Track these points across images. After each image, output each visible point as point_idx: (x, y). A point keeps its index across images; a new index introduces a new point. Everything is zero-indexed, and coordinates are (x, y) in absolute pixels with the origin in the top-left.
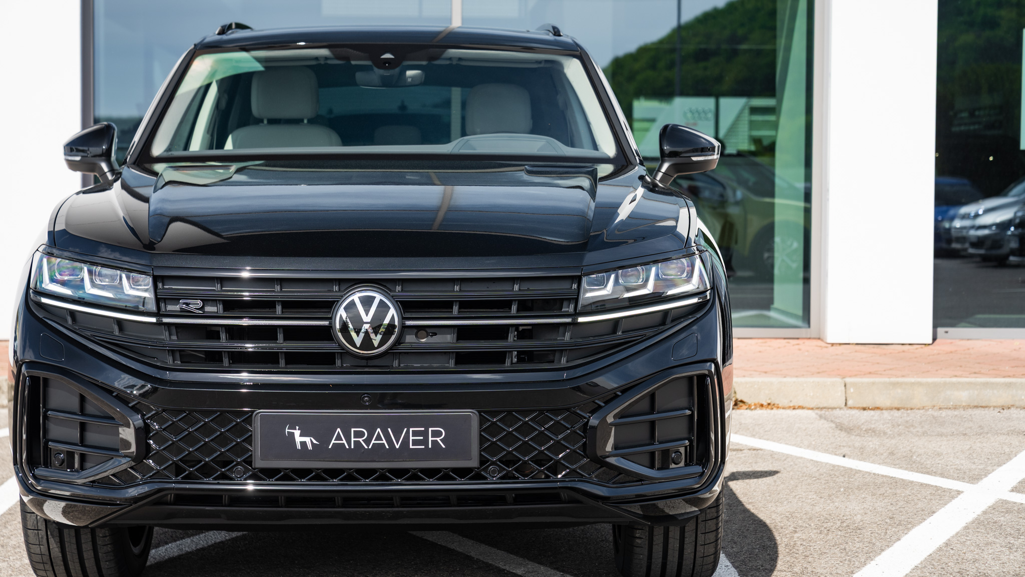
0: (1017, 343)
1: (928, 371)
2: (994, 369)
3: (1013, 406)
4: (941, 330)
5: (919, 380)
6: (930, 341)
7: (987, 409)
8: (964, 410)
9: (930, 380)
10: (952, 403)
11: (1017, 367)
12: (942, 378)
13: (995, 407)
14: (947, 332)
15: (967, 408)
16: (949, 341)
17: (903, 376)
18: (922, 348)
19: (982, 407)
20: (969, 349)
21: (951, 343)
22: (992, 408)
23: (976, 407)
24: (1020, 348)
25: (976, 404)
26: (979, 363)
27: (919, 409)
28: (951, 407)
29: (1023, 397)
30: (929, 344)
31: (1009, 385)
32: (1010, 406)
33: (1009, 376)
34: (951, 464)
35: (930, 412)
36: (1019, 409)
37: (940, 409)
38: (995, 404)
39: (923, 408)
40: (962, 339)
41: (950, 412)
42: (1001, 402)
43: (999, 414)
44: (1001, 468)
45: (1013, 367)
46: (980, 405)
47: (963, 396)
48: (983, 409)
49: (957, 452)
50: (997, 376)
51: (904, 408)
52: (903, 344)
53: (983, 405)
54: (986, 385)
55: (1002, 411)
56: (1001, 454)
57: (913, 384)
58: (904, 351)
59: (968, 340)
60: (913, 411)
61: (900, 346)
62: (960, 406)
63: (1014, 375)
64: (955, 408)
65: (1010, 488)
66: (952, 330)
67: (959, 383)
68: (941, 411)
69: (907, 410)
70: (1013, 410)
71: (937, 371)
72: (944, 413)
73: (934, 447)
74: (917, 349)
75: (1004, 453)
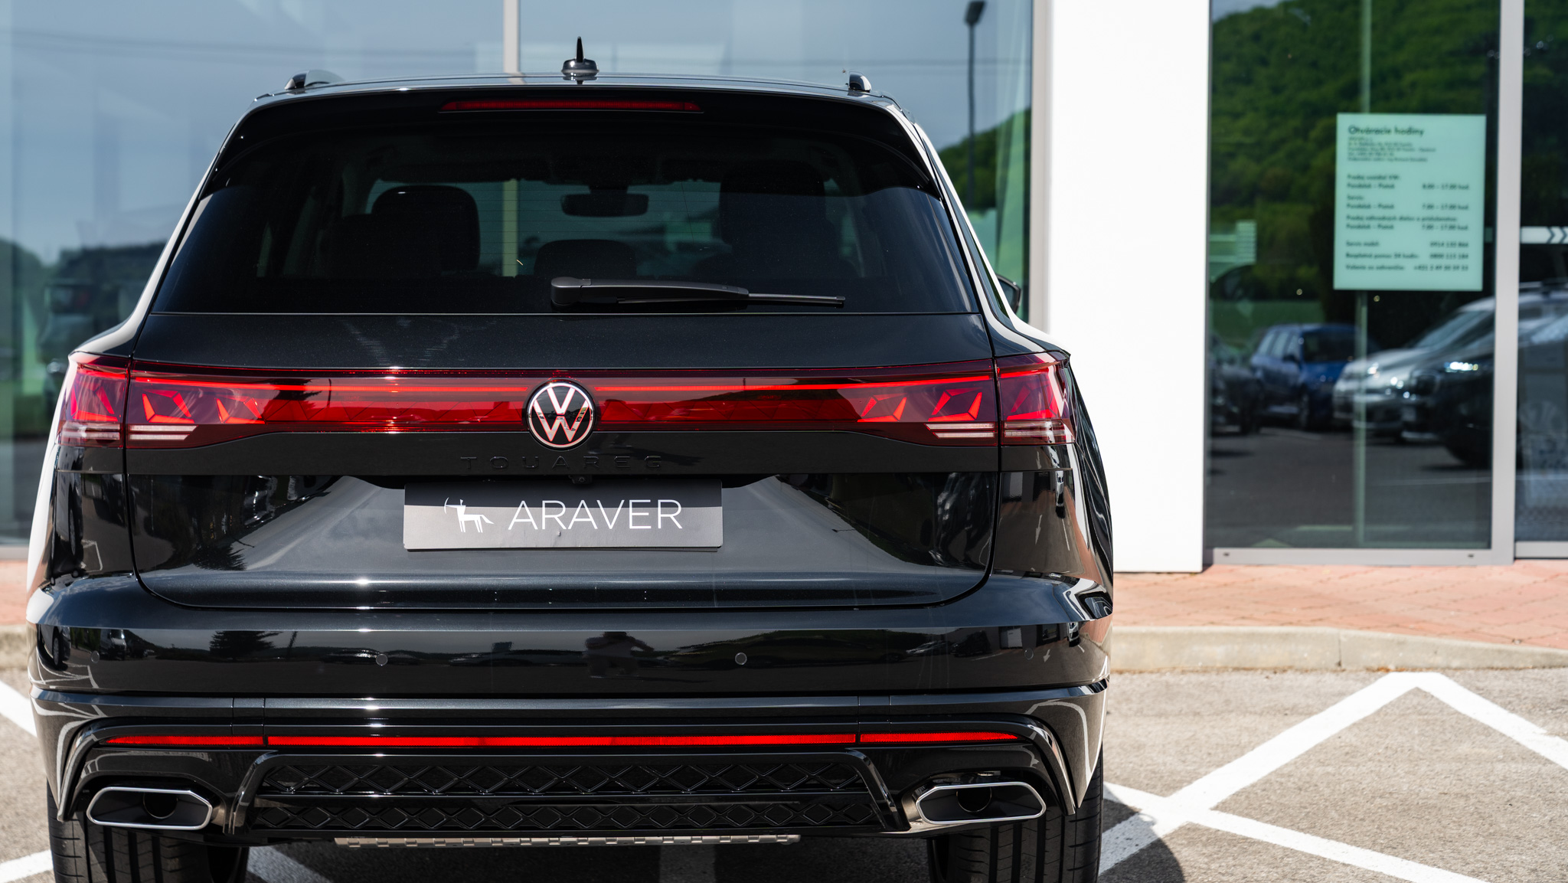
0: (1326, 571)
1: (1175, 615)
2: (1274, 612)
3: (1291, 667)
4: (1218, 552)
5: (1153, 629)
6: (1199, 567)
7: (1251, 672)
8: (1217, 674)
9: (1170, 629)
10: (1200, 664)
11: (1310, 608)
12: (1191, 625)
13: (1264, 669)
14: (1227, 555)
15: (1223, 671)
16: (1230, 567)
17: (1135, 623)
18: (1184, 578)
19: (1245, 669)
20: (1253, 580)
21: (1231, 571)
22: (1259, 672)
23: (1237, 669)
24: (1329, 579)
25: (1236, 665)
26: (1256, 602)
27: (1152, 672)
28: (1199, 669)
29: (1306, 655)
30: (1196, 573)
31: (1285, 637)
32: (1286, 668)
33: (1291, 624)
34: (1149, 762)
35: (1169, 678)
36: (1298, 673)
37: (1183, 672)
38: (1264, 665)
39: (1159, 671)
40: (1249, 565)
41: (1194, 678)
42: (1273, 662)
43: (1265, 680)
44: (1220, 770)
45: (1304, 608)
46: (1243, 666)
47: (1218, 653)
48: (1245, 672)
49: (1169, 743)
50: (1273, 623)
51: (1129, 671)
52: (1158, 573)
53: (1247, 666)
54: (1251, 636)
55: (1272, 676)
56: (1232, 746)
57: (1143, 635)
58: (1156, 584)
59: (1259, 565)
60: (1142, 675)
61: (1155, 576)
62: (1212, 667)
63: (1299, 621)
64: (1205, 671)
65: (1214, 804)
66: (1235, 552)
67: (1212, 634)
68: (1182, 676)
69: (1134, 673)
70: (1289, 675)
71: (1189, 614)
72: (1185, 679)
73: (1139, 735)
74: (1177, 580)
75: (1238, 745)
